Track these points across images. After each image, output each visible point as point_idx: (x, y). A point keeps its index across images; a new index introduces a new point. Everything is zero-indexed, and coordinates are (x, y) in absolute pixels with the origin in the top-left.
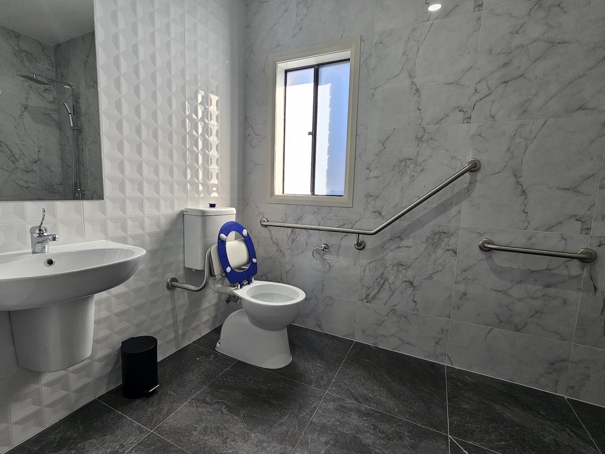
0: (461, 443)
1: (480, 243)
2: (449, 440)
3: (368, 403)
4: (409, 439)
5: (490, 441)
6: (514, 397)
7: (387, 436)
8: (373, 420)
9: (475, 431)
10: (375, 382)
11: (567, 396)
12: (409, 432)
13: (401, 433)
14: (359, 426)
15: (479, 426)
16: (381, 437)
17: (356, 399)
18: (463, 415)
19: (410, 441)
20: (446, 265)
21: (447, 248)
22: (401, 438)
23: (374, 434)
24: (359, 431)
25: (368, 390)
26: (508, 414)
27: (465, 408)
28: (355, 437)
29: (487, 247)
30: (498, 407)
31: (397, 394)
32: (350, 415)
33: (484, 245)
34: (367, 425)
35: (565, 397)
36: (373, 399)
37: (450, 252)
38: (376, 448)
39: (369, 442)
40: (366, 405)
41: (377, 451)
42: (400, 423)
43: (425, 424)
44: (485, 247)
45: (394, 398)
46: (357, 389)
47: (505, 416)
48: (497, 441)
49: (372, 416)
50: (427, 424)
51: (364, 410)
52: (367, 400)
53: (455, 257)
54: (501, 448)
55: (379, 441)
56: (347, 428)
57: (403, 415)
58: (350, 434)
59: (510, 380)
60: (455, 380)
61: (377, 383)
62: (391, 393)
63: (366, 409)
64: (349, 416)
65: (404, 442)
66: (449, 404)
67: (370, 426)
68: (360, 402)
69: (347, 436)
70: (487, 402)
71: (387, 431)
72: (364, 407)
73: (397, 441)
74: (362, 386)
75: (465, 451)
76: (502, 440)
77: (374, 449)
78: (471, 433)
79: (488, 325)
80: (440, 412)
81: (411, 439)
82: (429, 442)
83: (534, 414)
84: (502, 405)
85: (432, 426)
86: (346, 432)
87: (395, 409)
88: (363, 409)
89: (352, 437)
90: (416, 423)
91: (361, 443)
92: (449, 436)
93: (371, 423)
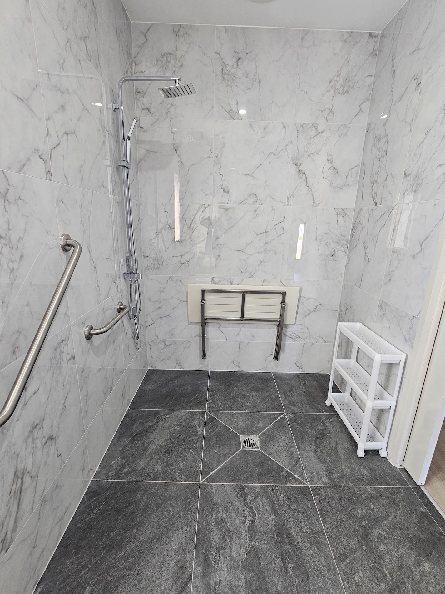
0: (204, 475)
2: (206, 483)
3: (188, 565)
4: (220, 514)
5: (194, 457)
6: (136, 435)
7: (225, 534)
8: (212, 552)
9: (187, 465)
10: (142, 563)
12: (210, 514)
13: (216, 521)
14: (227, 567)
15: (180, 462)
16: (230, 540)
17: (186, 584)
18: (172, 471)
19: (221, 512)
22: (222, 520)
23: (231, 548)
24: (234, 565)
25: (163, 571)
26: (161, 442)
27: (162, 469)
28: (244, 567)
30: (153, 446)
31: (160, 530)
32: (216, 584)
34: (222, 558)
35: (128, 409)
36: (179, 560)
38: (245, 542)
39: (242, 551)
40: (192, 567)
41: (247, 540)
42: (204, 523)
43: (196, 501)
45: (167, 533)
46: (165, 588)
47: (162, 444)
48: (192, 453)
49: (207, 555)
50: (195, 499)
51: (202, 567)
52: (182, 567)
54: (197, 452)
55: (235, 540)
56: (236, 582)
58: (242, 574)
61: (144, 561)
62: (159, 538)
63: (199, 565)
64: (219, 584)
66: (160, 480)
67: (222, 554)
68: (190, 576)
69: (248, 578)
70: (149, 453)
71: (219, 535)
72: (195, 568)
73: (227, 523)
74: (157, 583)
75: (212, 473)
76: (190, 451)
77: (247, 543)
78: (190, 468)
80: (174, 488)
81: (219, 511)
82: (215, 497)
83: (153, 428)
84: (149, 444)
85: (195, 495)
86: (244, 582)
87: (186, 531)
88: (200, 569)
89: (246, 571)
90: (197, 508)
91: (247, 559)
92: (201, 482)
93: (216, 554)
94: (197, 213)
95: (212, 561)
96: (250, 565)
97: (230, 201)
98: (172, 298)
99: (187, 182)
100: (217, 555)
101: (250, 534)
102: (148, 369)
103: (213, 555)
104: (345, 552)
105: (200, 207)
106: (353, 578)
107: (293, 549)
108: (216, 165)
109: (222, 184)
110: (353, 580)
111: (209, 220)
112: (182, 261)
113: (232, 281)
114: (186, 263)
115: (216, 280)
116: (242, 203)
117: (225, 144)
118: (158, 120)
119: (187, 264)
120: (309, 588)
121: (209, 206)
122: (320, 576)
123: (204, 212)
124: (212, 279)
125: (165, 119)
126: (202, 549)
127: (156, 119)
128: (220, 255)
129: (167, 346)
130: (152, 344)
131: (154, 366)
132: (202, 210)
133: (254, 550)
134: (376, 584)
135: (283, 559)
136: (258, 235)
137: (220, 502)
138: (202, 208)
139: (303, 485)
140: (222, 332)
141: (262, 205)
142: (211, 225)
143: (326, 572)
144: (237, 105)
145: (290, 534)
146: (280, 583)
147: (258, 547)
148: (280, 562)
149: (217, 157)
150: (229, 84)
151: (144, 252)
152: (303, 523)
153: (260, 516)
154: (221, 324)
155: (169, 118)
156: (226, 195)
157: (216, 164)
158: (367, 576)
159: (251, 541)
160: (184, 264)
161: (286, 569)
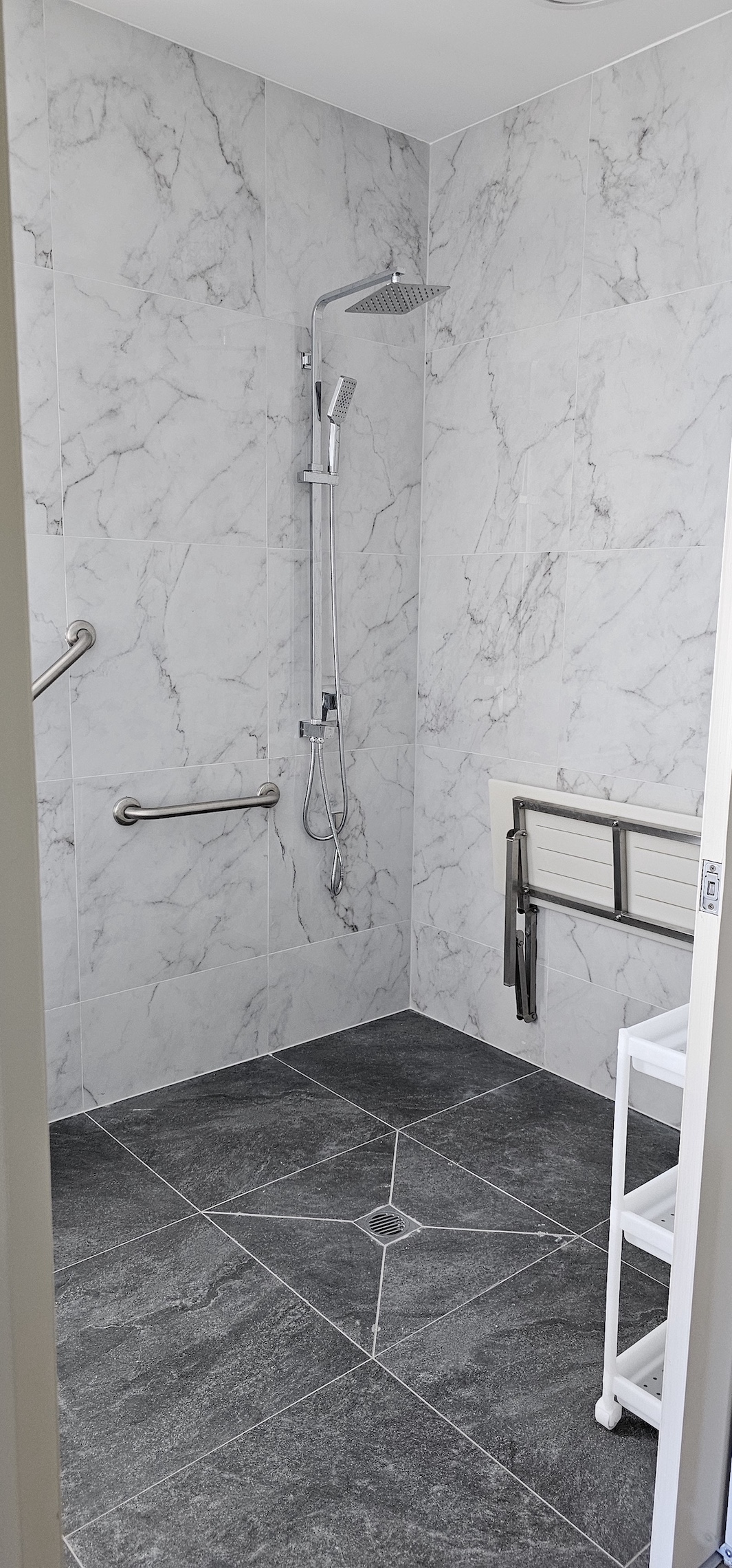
0: (223, 1208)
1: (116, 810)
2: (208, 1218)
4: (159, 1263)
5: (250, 1177)
6: (220, 1096)
7: (125, 1287)
8: (78, 1287)
9: (221, 1179)
11: (271, 1050)
12: (149, 1253)
13: (140, 1265)
14: (68, 1313)
15: (220, 1168)
16: (119, 1297)
18: (190, 1170)
19: (164, 1263)
20: (56, 877)
21: (53, 839)
22: (149, 1272)
23: (105, 1304)
24: (77, 1321)
26: (237, 1127)
27: (182, 1159)
28: (84, 1334)
29: (131, 815)
30: (217, 1124)
31: (64, 1218)
33: (127, 812)
34: (78, 1302)
35: (268, 1054)
37: (61, 844)
38: (132, 1316)
39: (111, 1319)
41: (138, 1317)
42: (122, 1255)
43: (157, 1225)
44: (126, 816)
45: (67, 1227)
47: (234, 1130)
48: (257, 1170)
50: (160, 1223)
53: (73, 854)
54: (267, 1175)
55: (125, 1303)
57: (114, 1240)
58: (69, 1337)
59: (196, 1073)
60: (126, 1127)
65: (158, 1273)
66: (156, 1169)
67: (85, 1299)
69: (69, 1347)
70: (198, 1128)
71: (117, 1281)
73: (147, 1280)
75: (237, 1214)
76: (259, 1165)
77: (132, 1320)
78: (221, 1185)
79: (148, 981)
80: (157, 1190)
81: (162, 1260)
82: (189, 1242)
83: (259, 1102)
84: (217, 1117)
85: (167, 1218)
87: (90, 1243)
89: (78, 1339)
90: (143, 1233)
91: (101, 1331)
92: (202, 1212)
93: (80, 1293)
94: (531, 580)
95: (63, 1295)
96: (93, 1339)
97: (612, 540)
98: (467, 815)
99: (513, 496)
100: (78, 1295)
101: (155, 1316)
102: (410, 1008)
103: (74, 1291)
104: (245, 1465)
105: (540, 563)
106: (192, 1492)
107: (176, 1383)
108: (580, 439)
109: (592, 493)
110: (189, 1493)
111: (559, 599)
112: (495, 715)
113: (608, 788)
114: (502, 720)
115: (569, 778)
116: (643, 543)
117: (603, 378)
118: (464, 348)
119: (503, 724)
120: (116, 1431)
121: (560, 558)
122: (153, 1440)
123: (548, 574)
124: (559, 774)
125: (477, 343)
126: (74, 1274)
127: (461, 348)
128: (580, 702)
129: (451, 953)
130: (421, 936)
131: (422, 1005)
132: (543, 569)
133: (126, 1333)
134: (214, 1535)
135: (144, 1377)
136: (683, 642)
137: (184, 1253)
138: (545, 563)
139: (360, 1347)
140: (578, 950)
141: (697, 544)
142: (563, 611)
143: (170, 1447)
144: (636, 260)
145: (208, 1368)
146: (93, 1389)
147: (137, 1335)
148: (132, 1375)
149: (583, 417)
150: (618, 209)
151: (421, 683)
152: (254, 1379)
153: (208, 1313)
154: (578, 922)
155: (486, 339)
156: (601, 521)
157: (581, 437)
158: (219, 1515)
159: (142, 1322)
160: (497, 723)
161: (126, 1387)
